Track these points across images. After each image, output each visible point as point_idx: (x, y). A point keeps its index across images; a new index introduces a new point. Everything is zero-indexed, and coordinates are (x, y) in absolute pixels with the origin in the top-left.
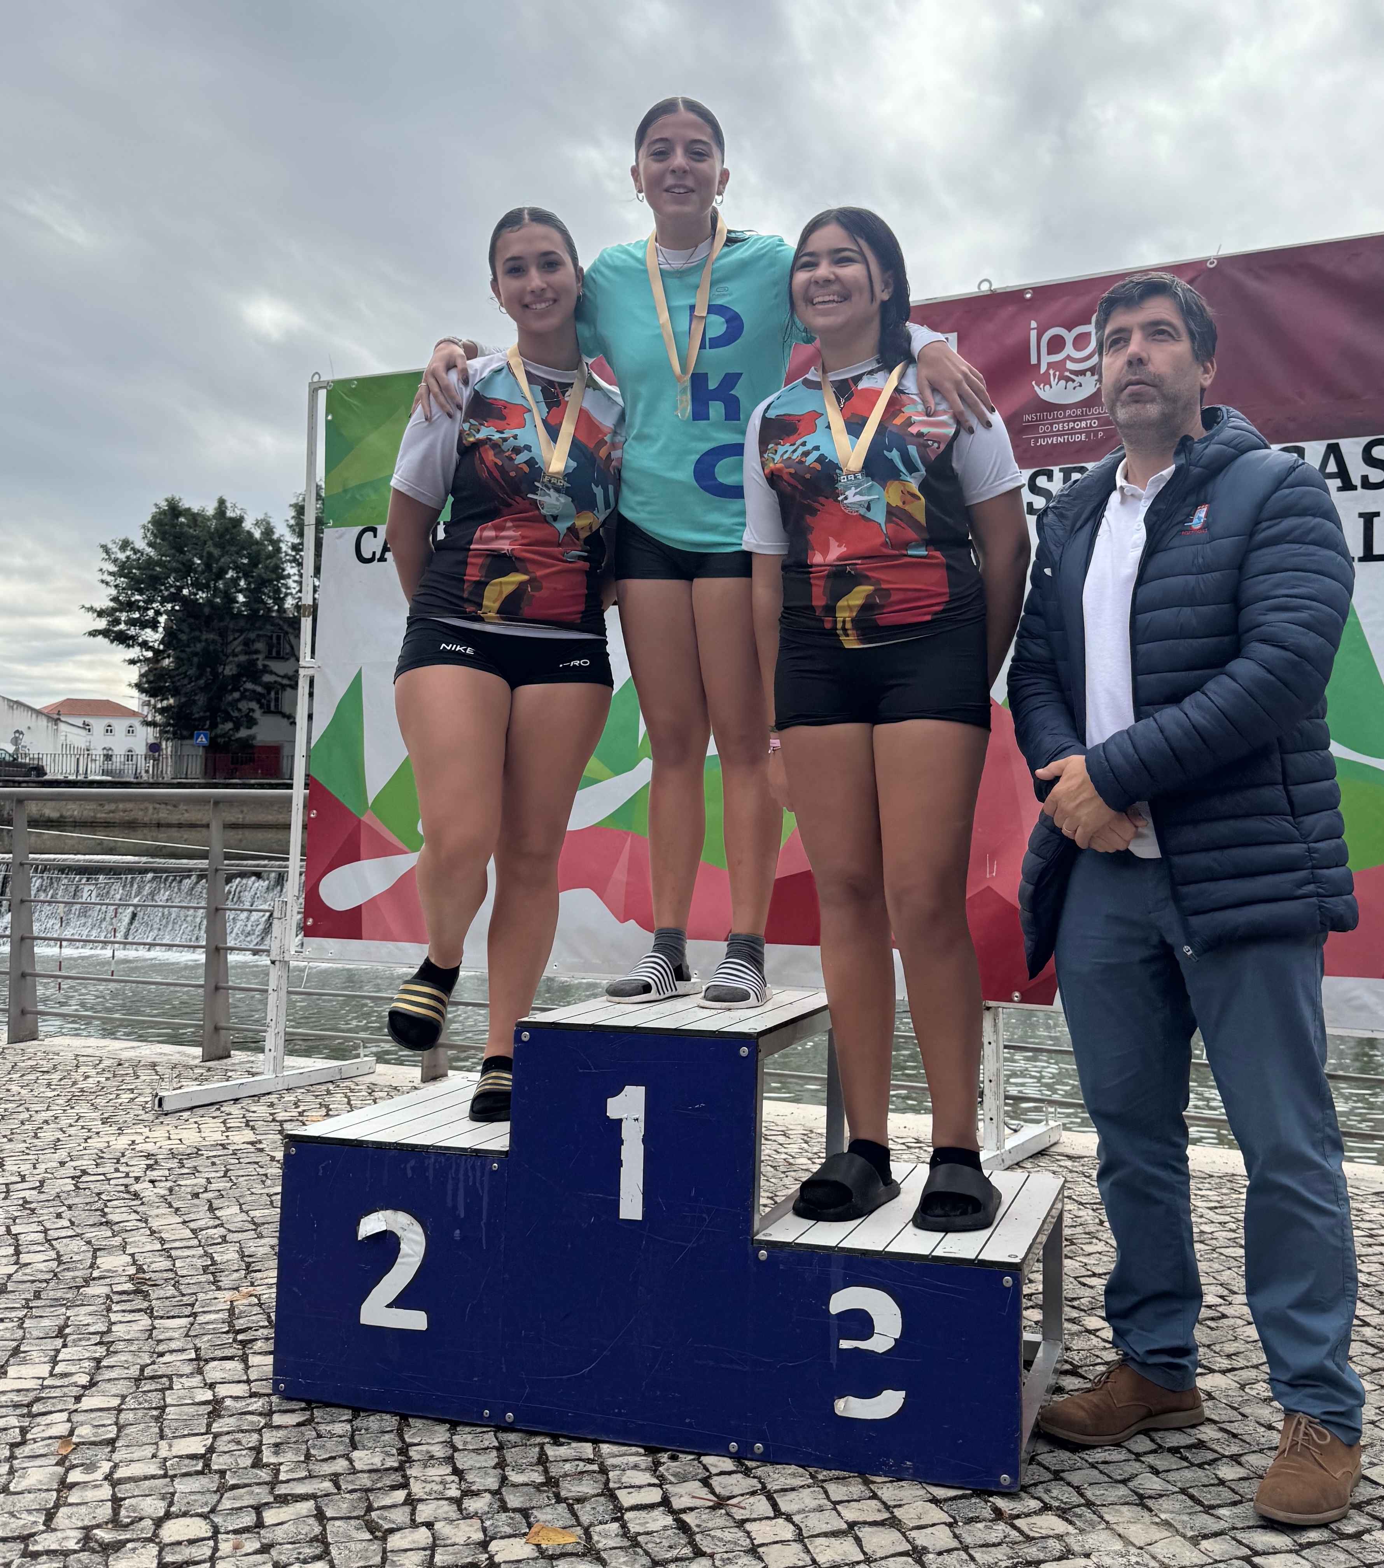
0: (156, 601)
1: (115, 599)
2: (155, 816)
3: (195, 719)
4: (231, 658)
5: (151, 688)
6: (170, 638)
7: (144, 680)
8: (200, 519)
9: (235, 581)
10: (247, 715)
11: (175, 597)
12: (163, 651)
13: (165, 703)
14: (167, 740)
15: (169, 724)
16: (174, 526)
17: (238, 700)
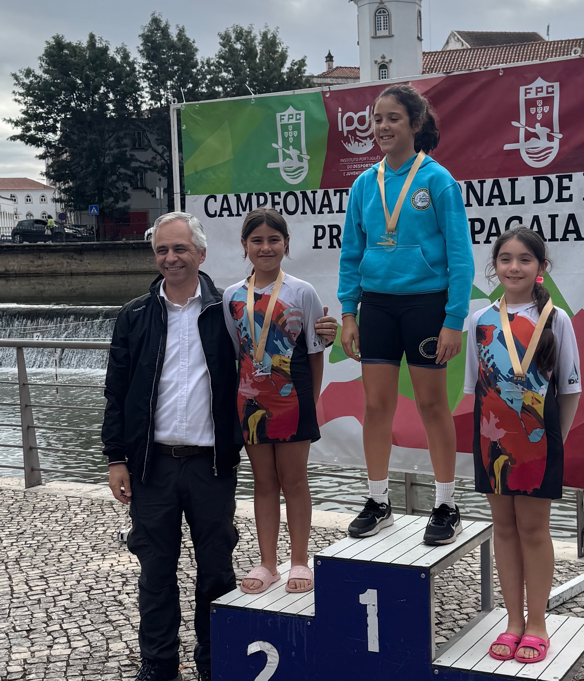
0: (54, 113)
1: (25, 113)
2: (69, 268)
3: (88, 196)
4: (108, 152)
5: (56, 175)
6: (65, 139)
7: (51, 169)
8: (78, 50)
9: (106, 94)
10: (123, 192)
11: (66, 109)
12: (62, 148)
13: (67, 186)
14: (71, 211)
15: (71, 201)
16: (61, 56)
17: (116, 182)
